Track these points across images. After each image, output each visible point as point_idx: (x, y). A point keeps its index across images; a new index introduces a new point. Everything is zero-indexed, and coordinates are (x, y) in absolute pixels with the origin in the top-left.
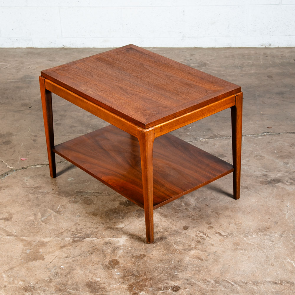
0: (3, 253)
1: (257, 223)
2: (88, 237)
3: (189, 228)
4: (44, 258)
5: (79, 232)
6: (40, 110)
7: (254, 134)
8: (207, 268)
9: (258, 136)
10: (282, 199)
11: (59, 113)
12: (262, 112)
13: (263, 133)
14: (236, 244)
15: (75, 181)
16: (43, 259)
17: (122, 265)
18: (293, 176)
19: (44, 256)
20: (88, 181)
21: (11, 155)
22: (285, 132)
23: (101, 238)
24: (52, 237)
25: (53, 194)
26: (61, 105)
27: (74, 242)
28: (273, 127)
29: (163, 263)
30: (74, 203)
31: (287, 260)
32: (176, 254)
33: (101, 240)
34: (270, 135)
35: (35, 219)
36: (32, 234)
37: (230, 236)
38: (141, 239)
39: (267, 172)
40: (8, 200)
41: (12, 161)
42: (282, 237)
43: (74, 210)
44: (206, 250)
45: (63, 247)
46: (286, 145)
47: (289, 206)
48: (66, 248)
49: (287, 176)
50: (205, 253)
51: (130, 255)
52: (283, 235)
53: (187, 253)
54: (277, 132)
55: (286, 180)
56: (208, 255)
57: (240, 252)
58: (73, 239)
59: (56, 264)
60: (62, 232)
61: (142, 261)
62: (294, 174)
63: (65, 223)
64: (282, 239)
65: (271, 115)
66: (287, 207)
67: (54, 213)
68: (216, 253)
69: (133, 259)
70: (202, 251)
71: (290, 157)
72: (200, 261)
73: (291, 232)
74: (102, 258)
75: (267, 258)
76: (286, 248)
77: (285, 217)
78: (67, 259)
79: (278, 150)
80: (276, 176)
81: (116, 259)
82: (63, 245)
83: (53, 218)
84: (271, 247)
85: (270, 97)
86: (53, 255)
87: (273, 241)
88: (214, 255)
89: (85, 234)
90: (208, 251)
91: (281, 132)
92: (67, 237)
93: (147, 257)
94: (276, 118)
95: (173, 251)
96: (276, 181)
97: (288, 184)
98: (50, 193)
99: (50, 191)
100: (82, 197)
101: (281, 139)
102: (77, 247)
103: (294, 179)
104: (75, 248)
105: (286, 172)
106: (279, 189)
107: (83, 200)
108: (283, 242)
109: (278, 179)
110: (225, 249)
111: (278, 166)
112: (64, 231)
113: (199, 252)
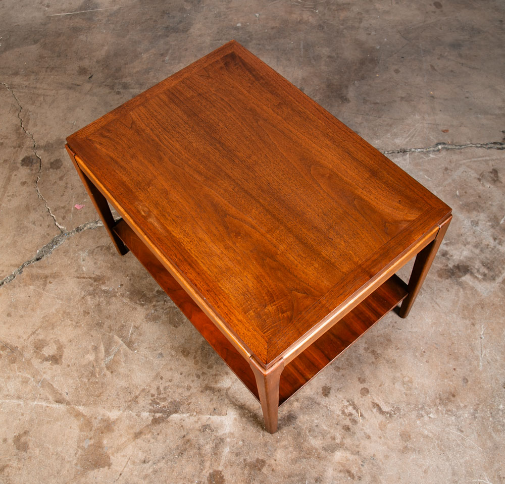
0: (50, 447)
1: (436, 380)
2: (176, 412)
3: (331, 392)
4: (111, 462)
5: (161, 396)
6: (104, 84)
7: (423, 147)
9: (429, 152)
10: (473, 318)
12: (432, 93)
13: (437, 144)
14: (405, 436)
16: (110, 465)
18: (486, 258)
19: (109, 458)
21: (62, 196)
22: (468, 143)
23: (195, 414)
24: (121, 408)
25: (122, 295)
26: (135, 70)
27: (156, 421)
28: (450, 131)
30: (153, 320)
31: (484, 480)
32: (313, 461)
33: (196, 419)
34: (447, 149)
35: (96, 360)
36: (92, 399)
37: (395, 414)
38: (256, 418)
39: (446, 244)
40: (56, 310)
41: (62, 210)
42: (475, 418)
43: (154, 338)
44: (358, 452)
45: (138, 435)
46: (472, 175)
47: (483, 338)
48: (143, 436)
49: (477, 255)
50: (357, 459)
51: (242, 460)
52: (477, 415)
53: (329, 457)
54: (457, 143)
55: (476, 269)
56: (362, 463)
57: (411, 459)
58: (153, 414)
59: (129, 479)
60: (137, 397)
61: (260, 477)
62: (487, 251)
63: (140, 374)
64: (475, 425)
65: (446, 99)
66: (481, 338)
67: (125, 346)
68: (375, 458)
69: (246, 472)
70: (352, 453)
71: (480, 206)
72: (349, 478)
73: (488, 407)
74: (199, 466)
75: (454, 474)
76: (482, 448)
77: (478, 365)
78: (145, 467)
79: (460, 188)
80: (461, 256)
81: (219, 471)
82: (138, 431)
83: (122, 360)
84: (459, 446)
85: (441, 55)
86: (124, 456)
87: (463, 429)
88: (371, 465)
89: (170, 402)
90: (362, 453)
91: (463, 143)
92: (144, 410)
93: (267, 465)
94: (453, 106)
95: (308, 452)
96: (462, 271)
97: (480, 279)
98: (117, 293)
99: (117, 289)
100: (165, 307)
101: (464, 159)
102: (159, 437)
103: (488, 263)
104: (157, 438)
105: (476, 246)
106: (468, 292)
107: (167, 314)
108: (477, 433)
109: (465, 264)
110: (388, 448)
111: (463, 230)
112: (139, 393)
113: (348, 455)
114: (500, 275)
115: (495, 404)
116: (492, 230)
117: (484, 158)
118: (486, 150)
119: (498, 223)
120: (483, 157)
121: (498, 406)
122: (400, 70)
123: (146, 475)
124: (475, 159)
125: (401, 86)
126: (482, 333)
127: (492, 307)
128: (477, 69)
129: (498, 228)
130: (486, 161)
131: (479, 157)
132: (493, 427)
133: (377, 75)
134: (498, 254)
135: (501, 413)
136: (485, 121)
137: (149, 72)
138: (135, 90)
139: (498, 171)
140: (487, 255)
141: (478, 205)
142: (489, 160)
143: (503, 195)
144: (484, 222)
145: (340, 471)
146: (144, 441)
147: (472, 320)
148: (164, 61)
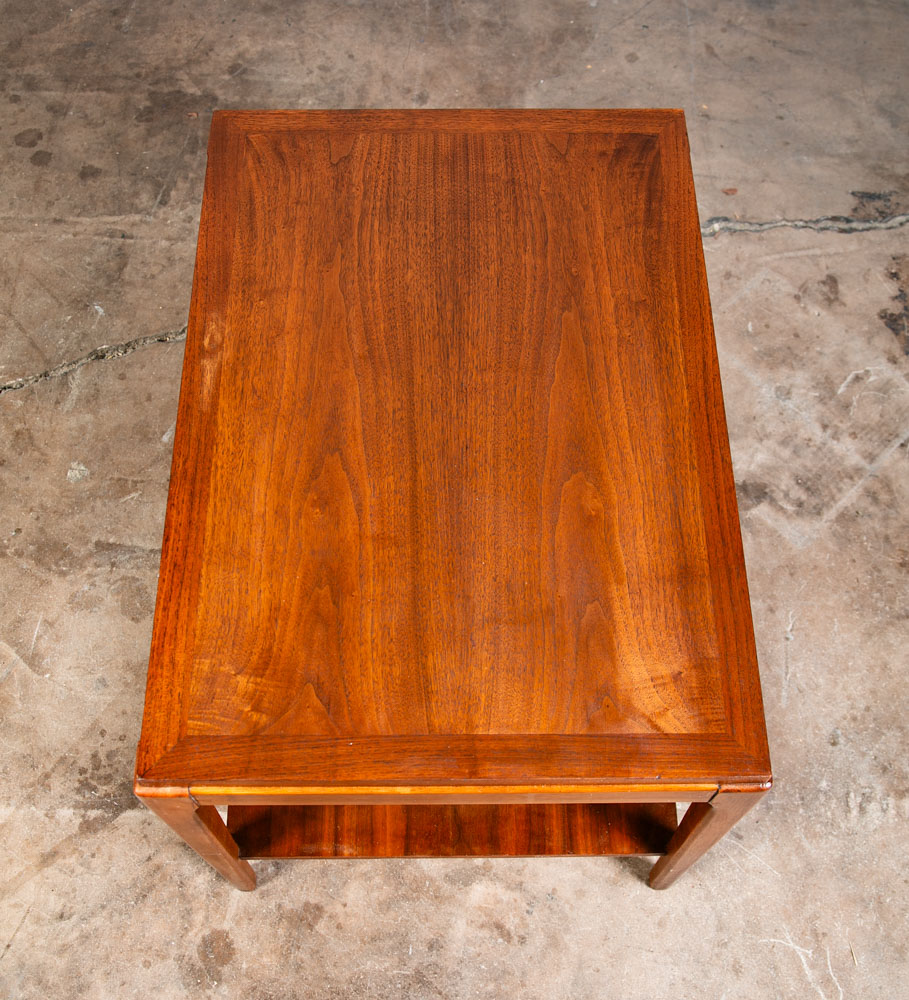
2: (133, 805)
5: (102, 772)
8: (523, 985)
10: (772, 597)
11: (45, 94)
12: (705, 107)
15: (91, 484)
17: (244, 966)
18: (805, 467)
20: (135, 482)
22: (778, 217)
24: (13, 802)
25: (19, 554)
26: (53, 48)
27: (88, 827)
28: (740, 193)
29: (380, 951)
30: (87, 607)
31: (784, 939)
32: (425, 904)
34: (732, 232)
43: (87, 647)
44: (521, 883)
45: (48, 858)
46: (783, 289)
47: (792, 638)
48: (60, 861)
49: (786, 462)
50: (519, 900)
51: (272, 906)
52: (772, 802)
53: (459, 896)
54: (753, 218)
55: (783, 491)
56: (528, 908)
57: (631, 896)
58: (83, 812)
59: (27, 956)
60: (47, 776)
61: (310, 943)
62: (808, 453)
63: (55, 725)
64: (768, 823)
65: (736, 122)
66: (787, 639)
67: (23, 665)
68: (555, 897)
69: (281, 932)
70: (508, 887)
71: (797, 355)
72: (500, 940)
73: (797, 785)
74: (179, 922)
75: (720, 928)
76: (781, 873)
77: (779, 697)
78: (63, 929)
79: (756, 317)
80: (750, 463)
81: (224, 931)
82: (49, 849)
83: (17, 696)
84: (734, 869)
85: (729, 22)
86: (16, 905)
87: (742, 833)
88: (547, 911)
89: (121, 785)
90: (528, 886)
91: (766, 218)
92: (63, 805)
93: (326, 916)
94: (750, 136)
95: (415, 886)
96: (753, 495)
97: (790, 512)
98: (8, 547)
99: (9, 540)
100: (114, 577)
101: (767, 254)
102: (95, 862)
103: (808, 479)
104: (89, 863)
105: (784, 443)
106: (762, 540)
107: (118, 593)
108: (772, 840)
109: (758, 481)
110: (584, 875)
111: (758, 407)
112: (52, 766)
113: (499, 890)
114: (832, 503)
115: (812, 779)
116: (819, 407)
117: (811, 252)
118: (815, 233)
119: (833, 393)
120: (809, 248)
121: (818, 783)
122: (639, 54)
123: (64, 946)
124: (791, 254)
125: (640, 91)
126: (789, 629)
127: (813, 573)
128: (804, 53)
129: (833, 402)
130: (814, 257)
131: (799, 250)
132: (805, 828)
133: (589, 67)
134: (830, 459)
135: (822, 798)
136: (815, 171)
137: (85, 52)
138: (53, 93)
139: (839, 280)
140: (807, 461)
141: (792, 353)
142: (820, 256)
143: (846, 331)
144: (803, 391)
145: (482, 926)
146: (61, 871)
147: (768, 600)
148: (118, 27)
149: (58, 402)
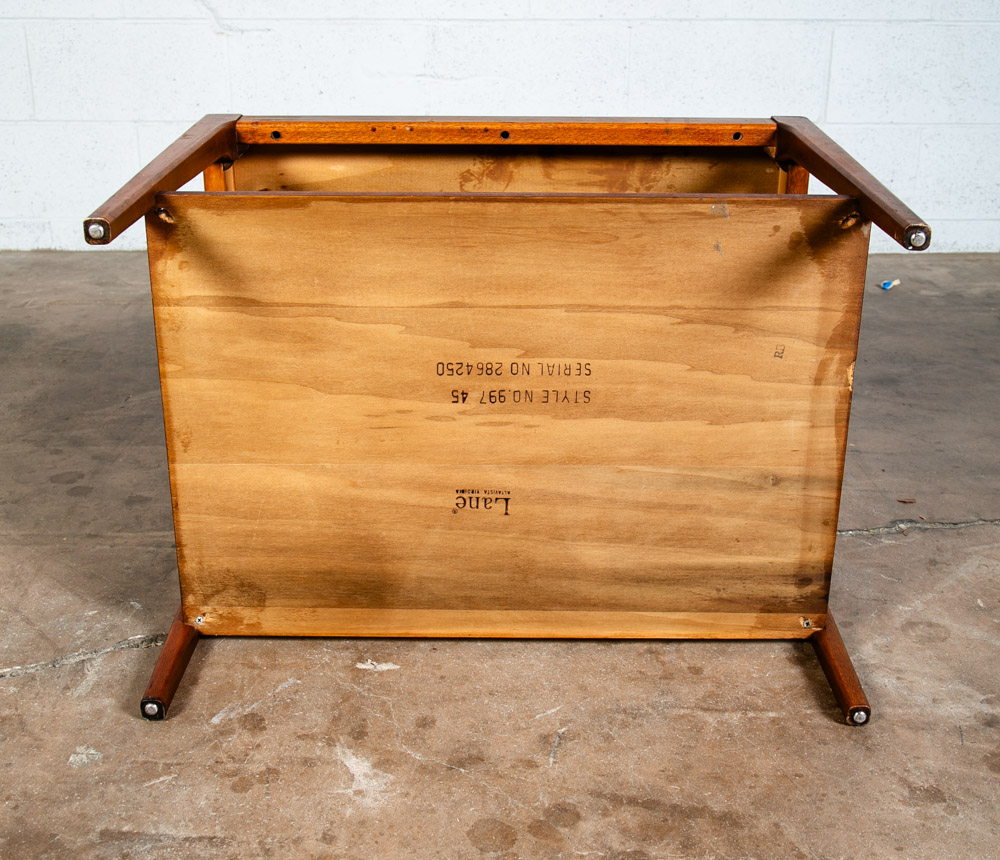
7: (859, 527)
9: (878, 535)
11: (93, 448)
13: (894, 523)
15: (102, 768)
20: (168, 766)
28: (919, 500)
34: (923, 530)
39: (988, 701)
54: (943, 518)
65: (891, 454)
91: (958, 518)
94: (912, 463)
101: (973, 546)
149: (67, 688)
